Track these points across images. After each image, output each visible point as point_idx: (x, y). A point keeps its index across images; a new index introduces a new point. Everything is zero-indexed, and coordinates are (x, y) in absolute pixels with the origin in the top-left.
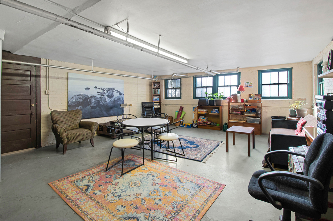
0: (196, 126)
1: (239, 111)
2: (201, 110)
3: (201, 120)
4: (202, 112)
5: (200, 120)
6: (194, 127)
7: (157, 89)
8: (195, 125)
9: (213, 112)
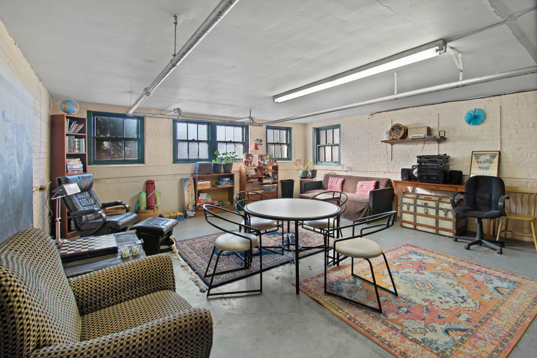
0: (194, 213)
1: (256, 178)
2: (203, 182)
3: (204, 200)
4: (205, 185)
5: (202, 201)
6: (191, 217)
7: (77, 137)
8: (191, 212)
9: (224, 183)
